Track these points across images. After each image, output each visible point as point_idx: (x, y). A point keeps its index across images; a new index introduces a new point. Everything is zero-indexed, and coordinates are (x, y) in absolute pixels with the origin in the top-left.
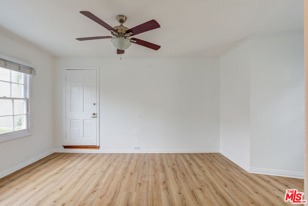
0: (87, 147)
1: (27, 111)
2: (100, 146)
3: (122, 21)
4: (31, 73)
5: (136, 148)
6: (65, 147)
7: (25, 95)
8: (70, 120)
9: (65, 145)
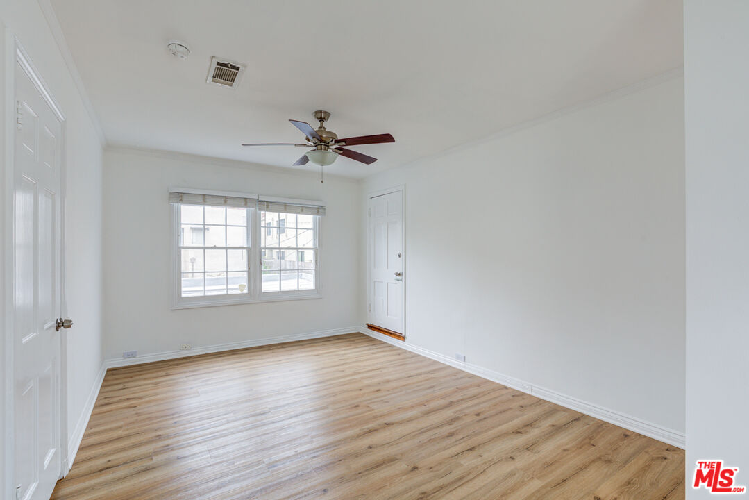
0: (391, 334)
1: (316, 265)
2: (407, 336)
3: (322, 120)
4: (318, 213)
5: (458, 358)
6: (370, 327)
7: (314, 244)
8: (375, 282)
9: (369, 323)
